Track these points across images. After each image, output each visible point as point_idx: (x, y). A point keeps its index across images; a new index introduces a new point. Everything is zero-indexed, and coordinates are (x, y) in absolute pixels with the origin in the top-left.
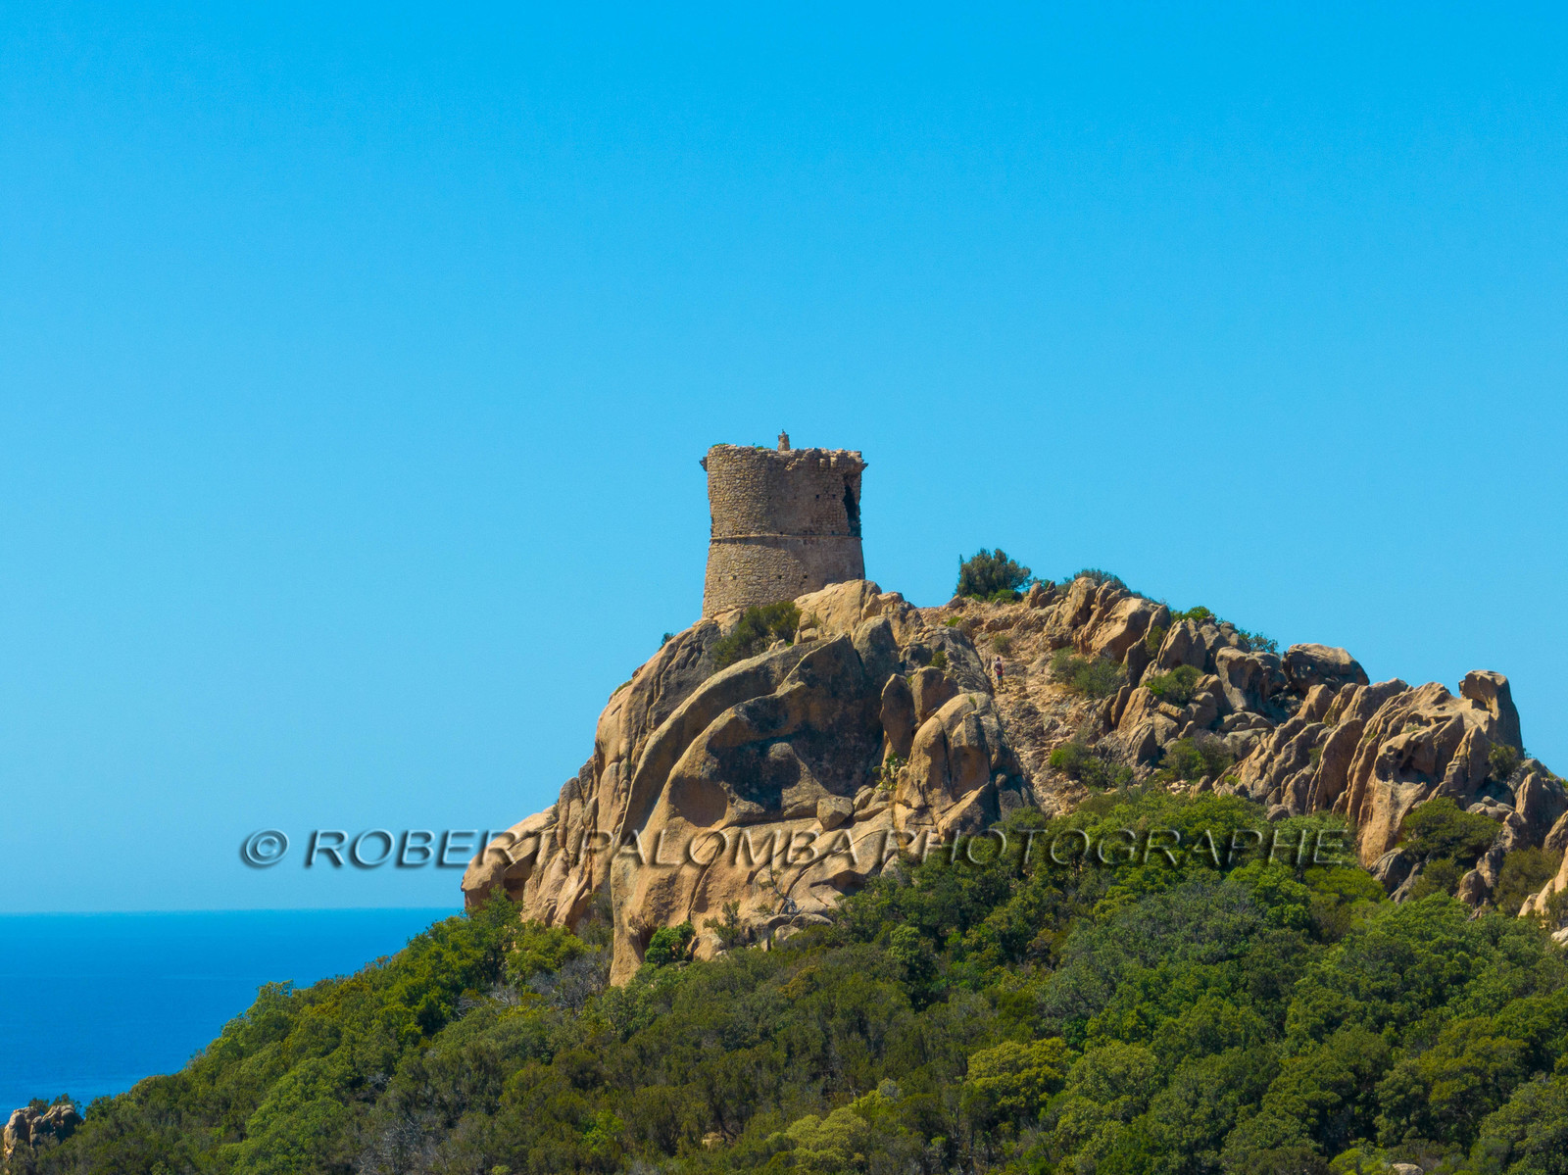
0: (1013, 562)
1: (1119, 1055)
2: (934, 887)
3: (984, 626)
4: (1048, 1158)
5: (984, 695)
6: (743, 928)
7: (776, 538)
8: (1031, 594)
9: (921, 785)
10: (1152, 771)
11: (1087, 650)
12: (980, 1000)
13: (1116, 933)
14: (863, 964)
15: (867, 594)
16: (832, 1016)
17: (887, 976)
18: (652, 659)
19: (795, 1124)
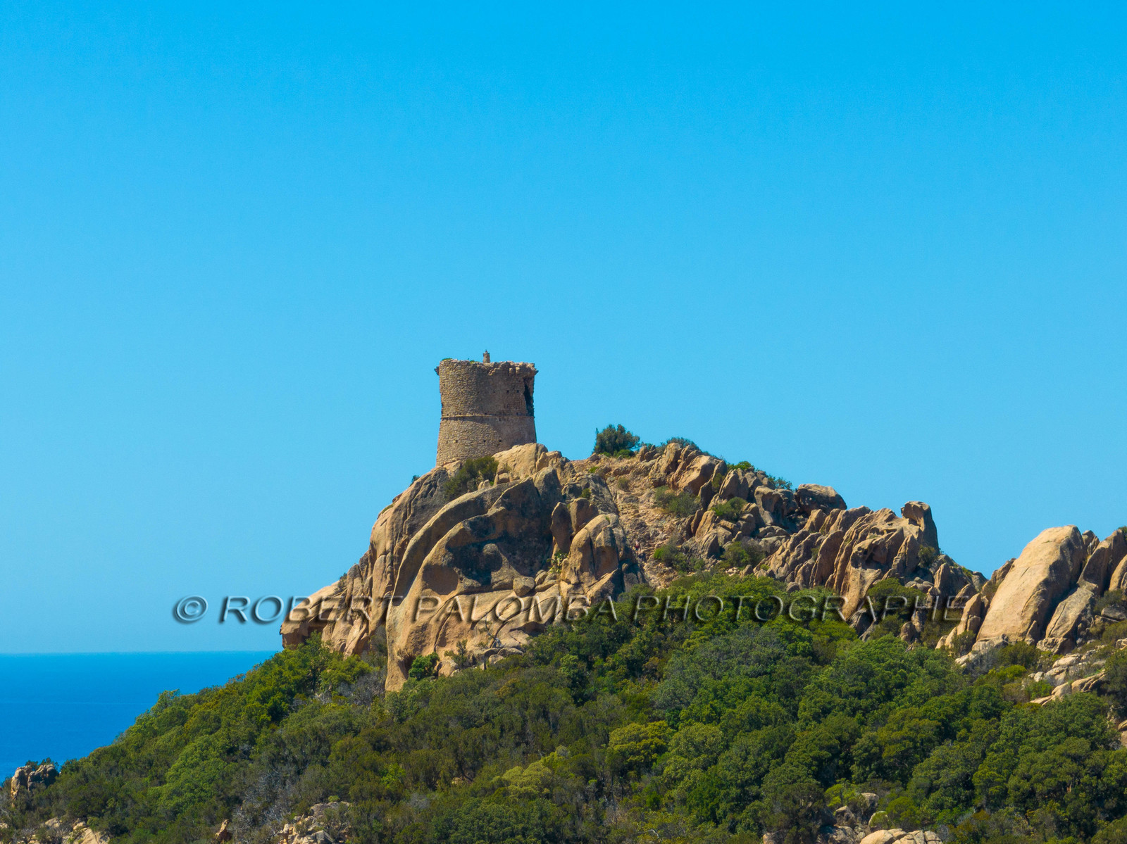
0: (628, 432)
1: (700, 731)
2: (586, 632)
3: (612, 472)
4: (658, 792)
5: (614, 516)
6: (469, 657)
7: (482, 417)
8: (640, 453)
9: (576, 569)
10: (716, 562)
11: (676, 487)
12: (615, 699)
13: (697, 659)
14: (545, 678)
15: (539, 452)
16: (527, 708)
17: (559, 685)
18: (406, 491)
19: (508, 772)
